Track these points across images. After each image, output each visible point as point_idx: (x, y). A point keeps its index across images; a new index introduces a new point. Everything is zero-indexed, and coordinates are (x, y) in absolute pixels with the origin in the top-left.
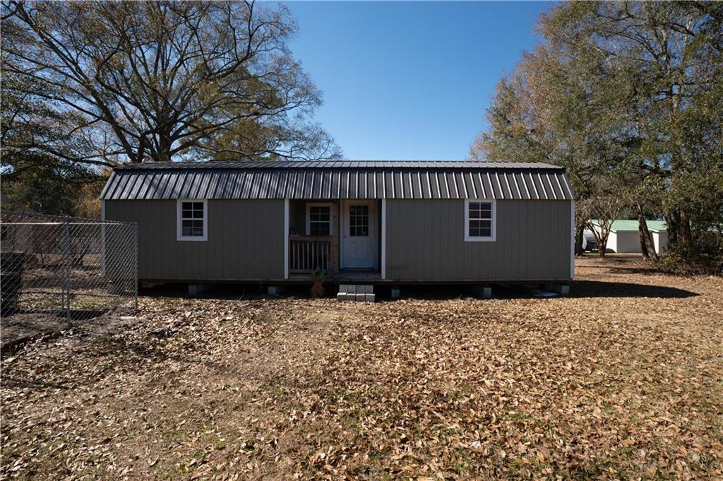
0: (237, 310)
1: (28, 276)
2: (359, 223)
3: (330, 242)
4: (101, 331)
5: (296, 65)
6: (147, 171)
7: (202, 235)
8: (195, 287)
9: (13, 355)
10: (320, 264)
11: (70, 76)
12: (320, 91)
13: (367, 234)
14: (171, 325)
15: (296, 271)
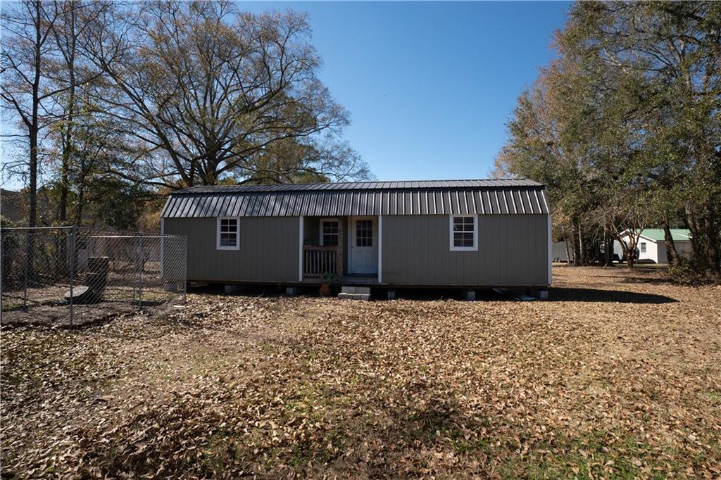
0: (258, 303)
1: (111, 275)
2: (364, 235)
3: (336, 252)
4: (161, 313)
5: (326, 90)
6: (195, 195)
7: (235, 245)
8: (229, 287)
9: (109, 323)
10: (328, 270)
11: (137, 112)
12: (348, 112)
13: (371, 245)
14: (208, 311)
15: (309, 275)
